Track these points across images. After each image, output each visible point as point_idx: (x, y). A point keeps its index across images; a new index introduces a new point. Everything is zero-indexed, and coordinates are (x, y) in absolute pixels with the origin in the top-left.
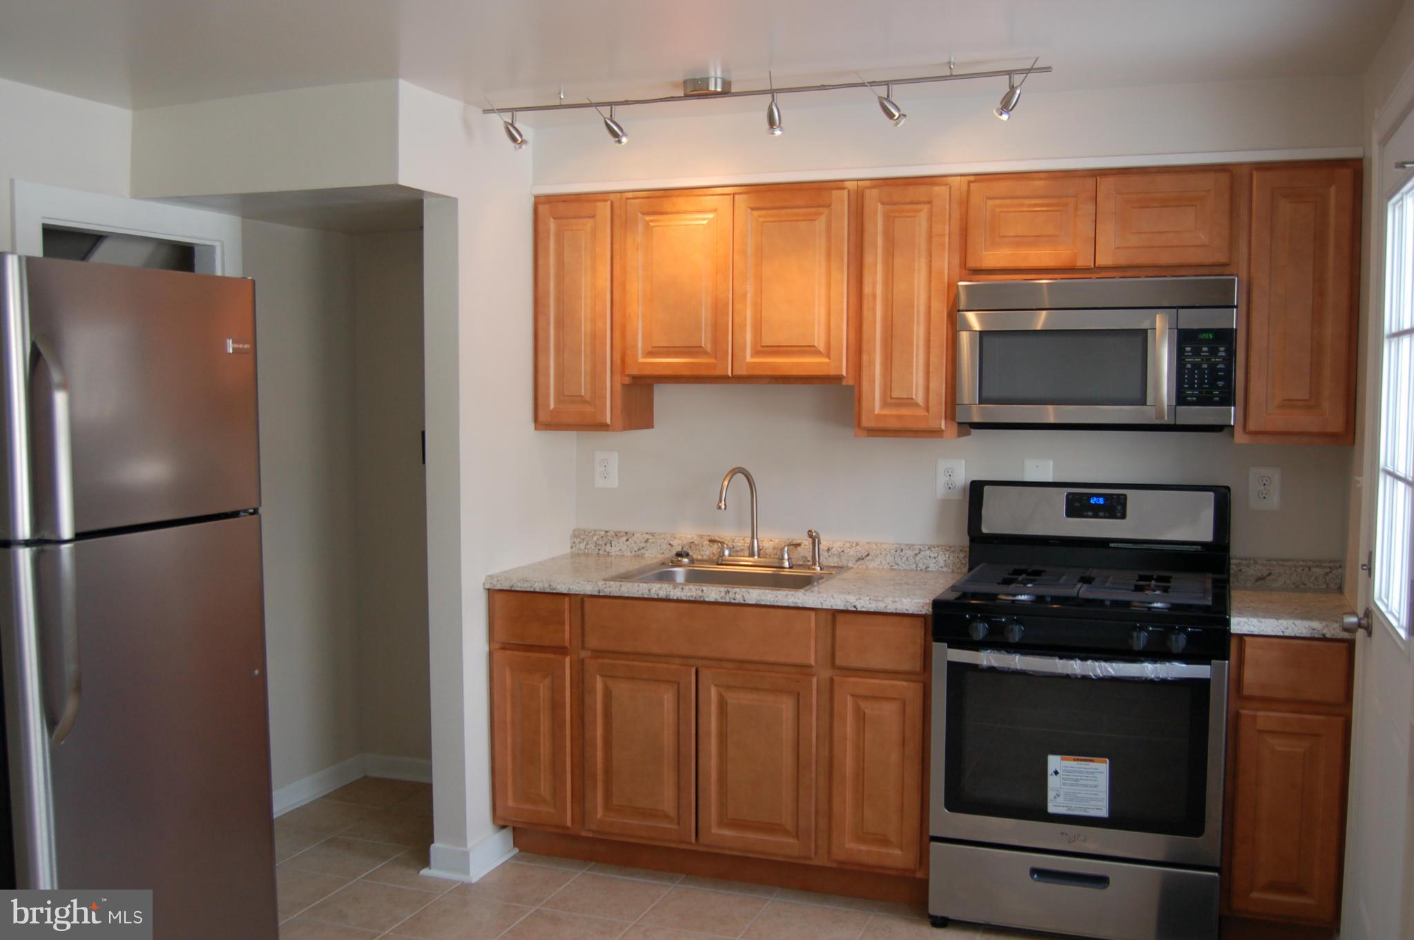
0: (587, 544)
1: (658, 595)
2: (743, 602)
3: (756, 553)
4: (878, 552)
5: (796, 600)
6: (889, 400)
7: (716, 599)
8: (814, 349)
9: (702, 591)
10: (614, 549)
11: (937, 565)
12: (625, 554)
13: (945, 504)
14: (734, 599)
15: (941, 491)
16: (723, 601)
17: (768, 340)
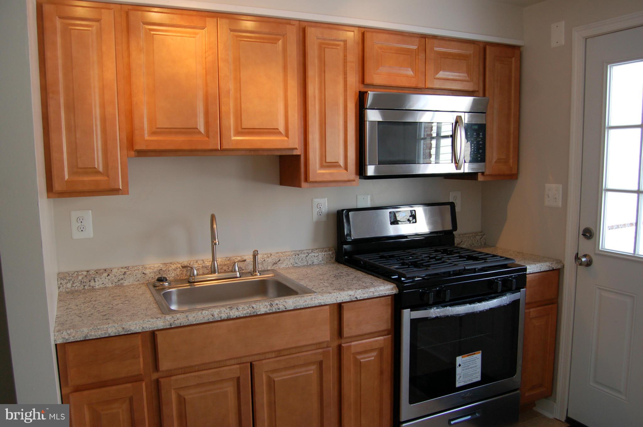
0: (73, 283)
1: (221, 317)
2: (285, 310)
3: (217, 271)
4: (285, 258)
5: (320, 301)
6: (325, 164)
7: (266, 311)
8: (277, 131)
9: (253, 308)
10: (97, 283)
11: (318, 260)
12: (107, 285)
13: (317, 223)
14: (279, 309)
15: (315, 217)
16: (271, 311)
17: (247, 124)
